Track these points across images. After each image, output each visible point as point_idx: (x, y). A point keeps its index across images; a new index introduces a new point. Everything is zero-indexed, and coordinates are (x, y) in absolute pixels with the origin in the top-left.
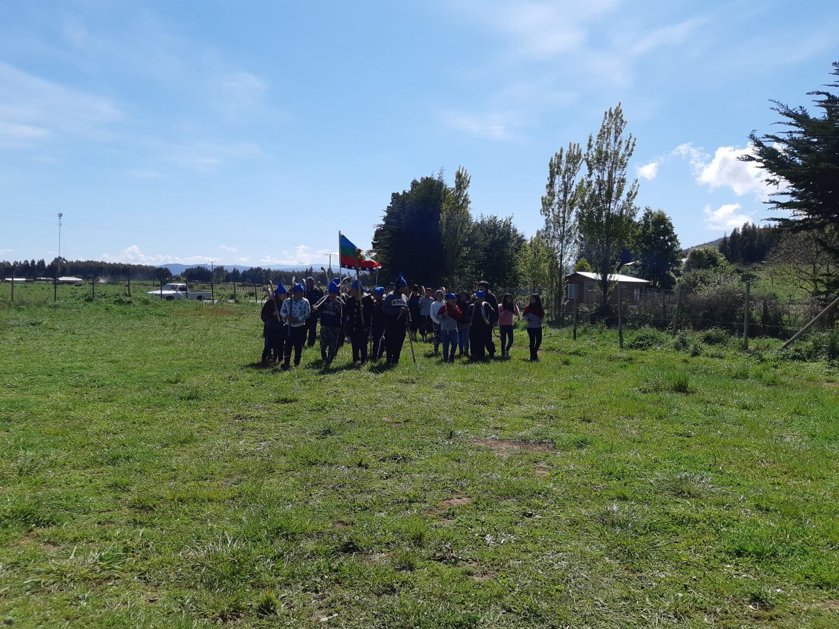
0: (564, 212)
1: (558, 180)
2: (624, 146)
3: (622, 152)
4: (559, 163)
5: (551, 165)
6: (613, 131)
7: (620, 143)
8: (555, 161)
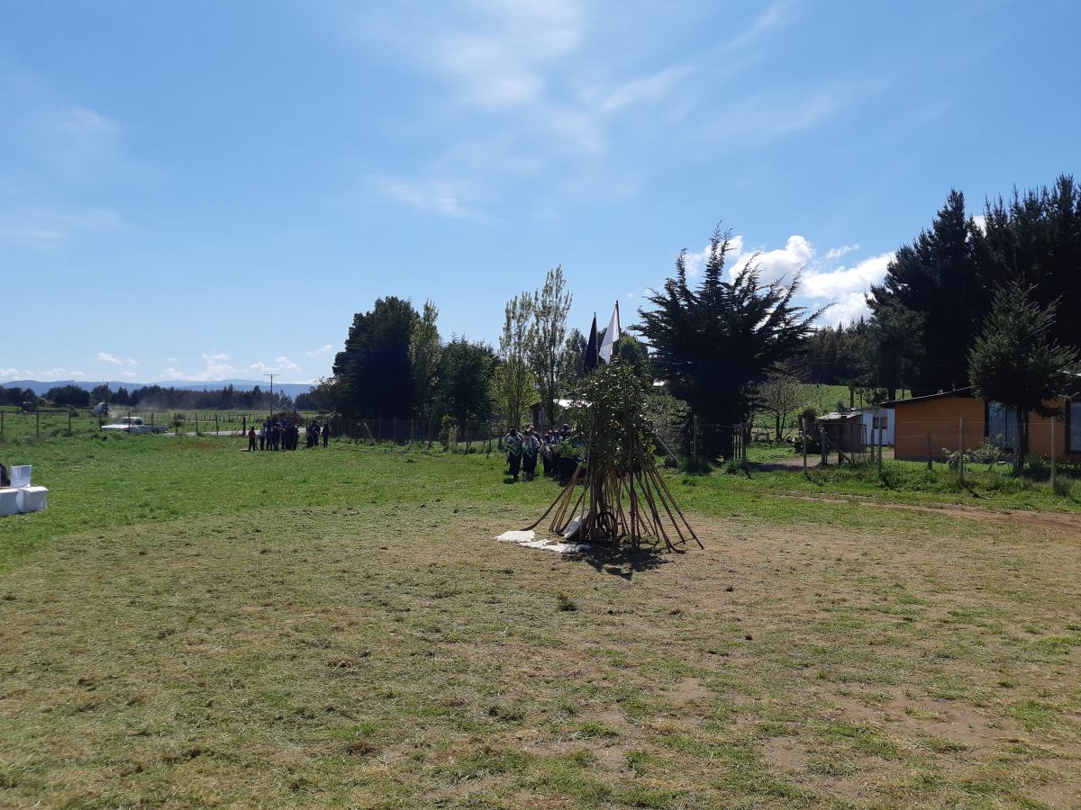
0: (519, 352)
1: (514, 323)
2: (563, 301)
3: (562, 305)
4: (514, 308)
5: (507, 311)
6: (554, 288)
7: (560, 300)
8: (511, 307)
